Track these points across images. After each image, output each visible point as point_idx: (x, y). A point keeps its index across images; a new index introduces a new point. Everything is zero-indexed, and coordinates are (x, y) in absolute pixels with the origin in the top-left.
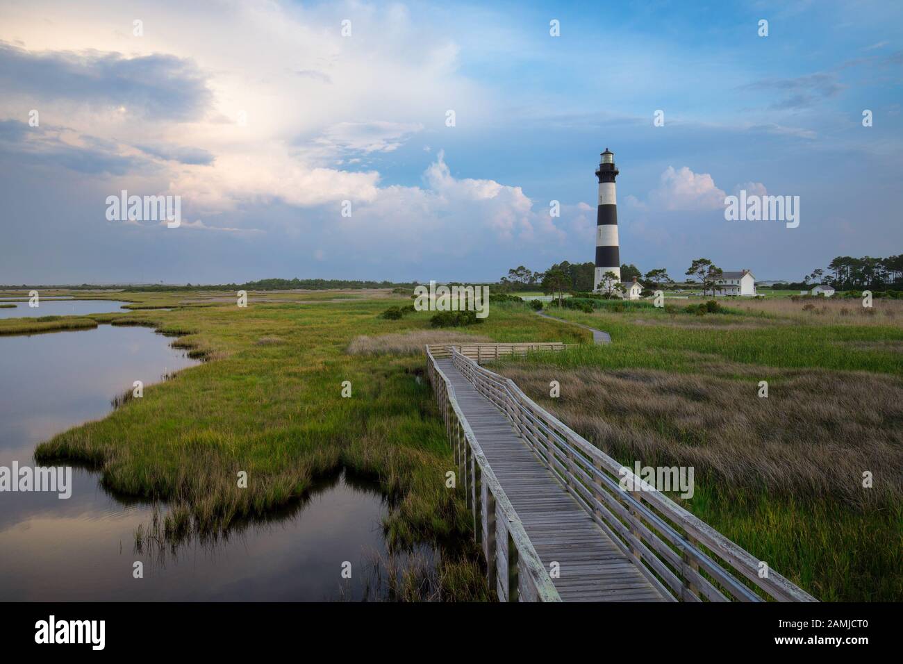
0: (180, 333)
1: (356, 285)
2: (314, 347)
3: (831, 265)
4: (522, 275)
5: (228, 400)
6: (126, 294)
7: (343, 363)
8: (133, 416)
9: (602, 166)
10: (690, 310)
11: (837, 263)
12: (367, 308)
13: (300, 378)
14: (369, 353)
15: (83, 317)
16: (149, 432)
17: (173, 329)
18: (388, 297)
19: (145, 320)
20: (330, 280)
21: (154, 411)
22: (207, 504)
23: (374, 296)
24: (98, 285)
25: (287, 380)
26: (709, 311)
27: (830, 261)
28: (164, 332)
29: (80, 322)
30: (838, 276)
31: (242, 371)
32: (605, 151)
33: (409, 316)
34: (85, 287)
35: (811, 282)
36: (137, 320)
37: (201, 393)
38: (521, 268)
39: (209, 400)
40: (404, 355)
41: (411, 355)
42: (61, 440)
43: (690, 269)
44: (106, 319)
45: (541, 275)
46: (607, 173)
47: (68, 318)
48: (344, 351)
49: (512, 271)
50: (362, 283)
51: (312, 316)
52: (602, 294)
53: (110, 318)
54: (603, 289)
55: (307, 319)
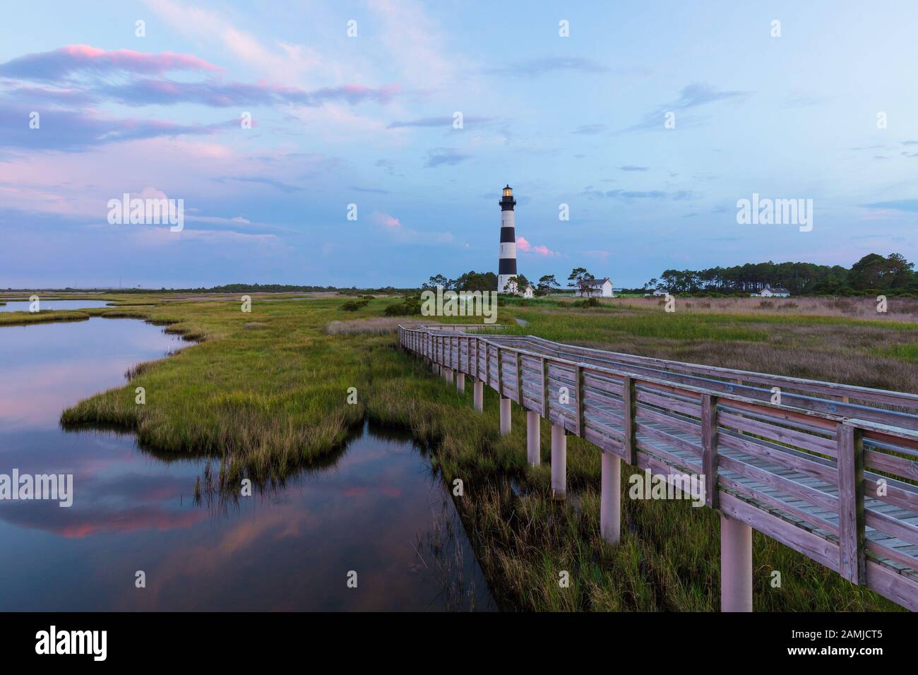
0: (169, 322)
1: (307, 289)
2: (295, 330)
3: (663, 276)
4: (440, 281)
5: (238, 369)
6: (107, 295)
7: (328, 340)
8: (152, 384)
9: (504, 198)
10: (577, 305)
11: (667, 274)
12: (325, 304)
13: (296, 351)
14: (347, 333)
15: (74, 311)
16: (174, 396)
17: (162, 319)
18: (336, 297)
19: (133, 313)
20: (284, 285)
21: (172, 379)
22: (261, 454)
23: (325, 296)
24: (79, 288)
25: (285, 353)
26: (591, 305)
27: (661, 273)
28: (154, 322)
29: (72, 314)
30: (668, 283)
31: (242, 347)
32: (506, 186)
33: (363, 308)
34: (68, 290)
35: (649, 288)
36: (126, 313)
37: (211, 365)
38: (439, 276)
39: (220, 369)
40: (375, 335)
41: (381, 335)
42: (88, 405)
43: (571, 275)
44: (96, 312)
45: (454, 282)
46: (508, 203)
47: (61, 311)
48: (324, 332)
49: (432, 278)
50: (311, 287)
51: (280, 309)
52: (507, 293)
53: (99, 312)
54: (508, 290)
55: (277, 311)
